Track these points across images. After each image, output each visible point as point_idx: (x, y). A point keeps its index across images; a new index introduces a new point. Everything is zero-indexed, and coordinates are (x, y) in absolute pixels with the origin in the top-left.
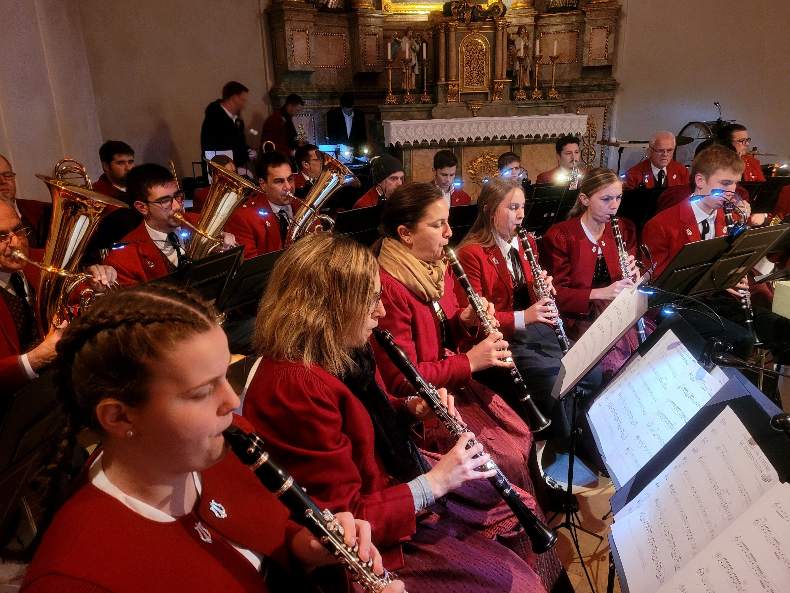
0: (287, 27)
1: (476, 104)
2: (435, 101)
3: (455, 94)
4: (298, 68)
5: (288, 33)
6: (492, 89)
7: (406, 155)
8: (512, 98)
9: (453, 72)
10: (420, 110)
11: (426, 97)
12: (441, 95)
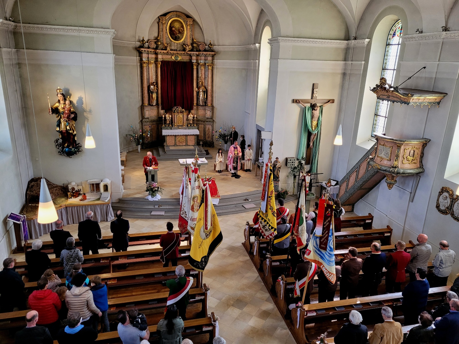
0: (145, 110)
1: (180, 127)
2: (172, 126)
3: (176, 125)
4: (147, 117)
5: (145, 111)
6: (183, 124)
7: (166, 137)
8: (187, 126)
9: (176, 122)
10: (169, 128)
11: (171, 125)
12: (173, 125)
